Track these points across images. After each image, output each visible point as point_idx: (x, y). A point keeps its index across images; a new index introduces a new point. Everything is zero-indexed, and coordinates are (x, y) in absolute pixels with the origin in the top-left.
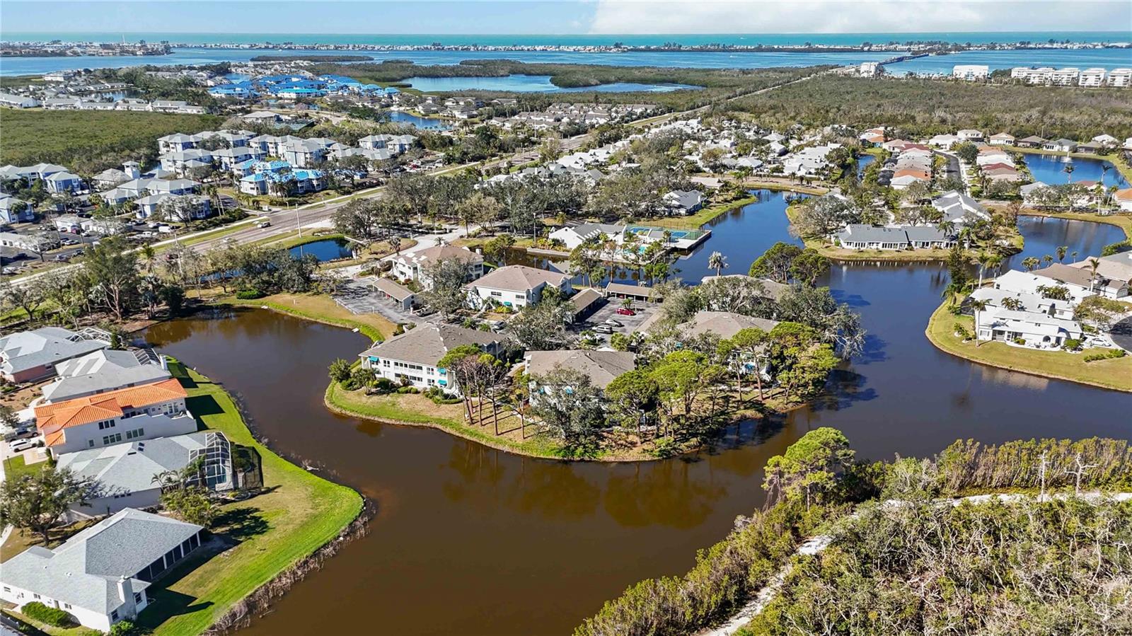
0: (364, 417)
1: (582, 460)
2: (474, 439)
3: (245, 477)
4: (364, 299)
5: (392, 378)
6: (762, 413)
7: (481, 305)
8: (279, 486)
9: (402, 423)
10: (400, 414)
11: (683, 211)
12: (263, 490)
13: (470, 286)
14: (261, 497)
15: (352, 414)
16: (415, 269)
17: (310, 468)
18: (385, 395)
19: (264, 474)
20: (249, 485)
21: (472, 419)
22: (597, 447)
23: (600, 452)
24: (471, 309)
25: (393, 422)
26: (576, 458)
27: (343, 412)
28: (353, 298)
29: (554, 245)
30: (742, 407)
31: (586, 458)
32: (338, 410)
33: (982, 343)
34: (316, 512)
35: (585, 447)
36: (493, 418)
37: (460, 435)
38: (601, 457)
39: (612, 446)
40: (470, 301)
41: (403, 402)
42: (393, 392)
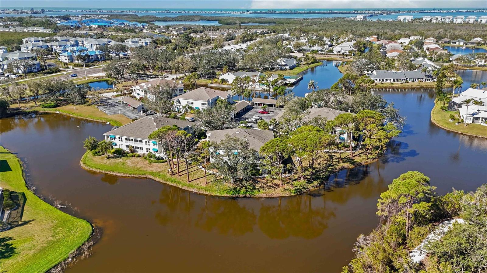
0: (104, 172)
1: (245, 197)
2: (174, 185)
3: (10, 214)
4: (116, 108)
5: (124, 148)
6: (354, 165)
7: (182, 109)
8: (33, 220)
9: (128, 175)
10: (127, 170)
11: (287, 67)
12: (20, 223)
13: (175, 99)
14: (17, 229)
15: (96, 170)
16: (145, 91)
17: (59, 207)
18: (118, 158)
19: (25, 212)
20: (11, 220)
21: (173, 172)
22: (254, 188)
23: (256, 191)
24: (176, 111)
25: (122, 175)
26: (241, 195)
27: (91, 169)
28: (110, 107)
29: (223, 82)
30: (341, 162)
31: (248, 195)
32: (87, 168)
33: (467, 124)
34: (55, 240)
35: (246, 188)
36: (186, 171)
37: (165, 182)
38: (257, 194)
39: (263, 187)
40: (176, 107)
41: (129, 162)
42: (124, 156)
